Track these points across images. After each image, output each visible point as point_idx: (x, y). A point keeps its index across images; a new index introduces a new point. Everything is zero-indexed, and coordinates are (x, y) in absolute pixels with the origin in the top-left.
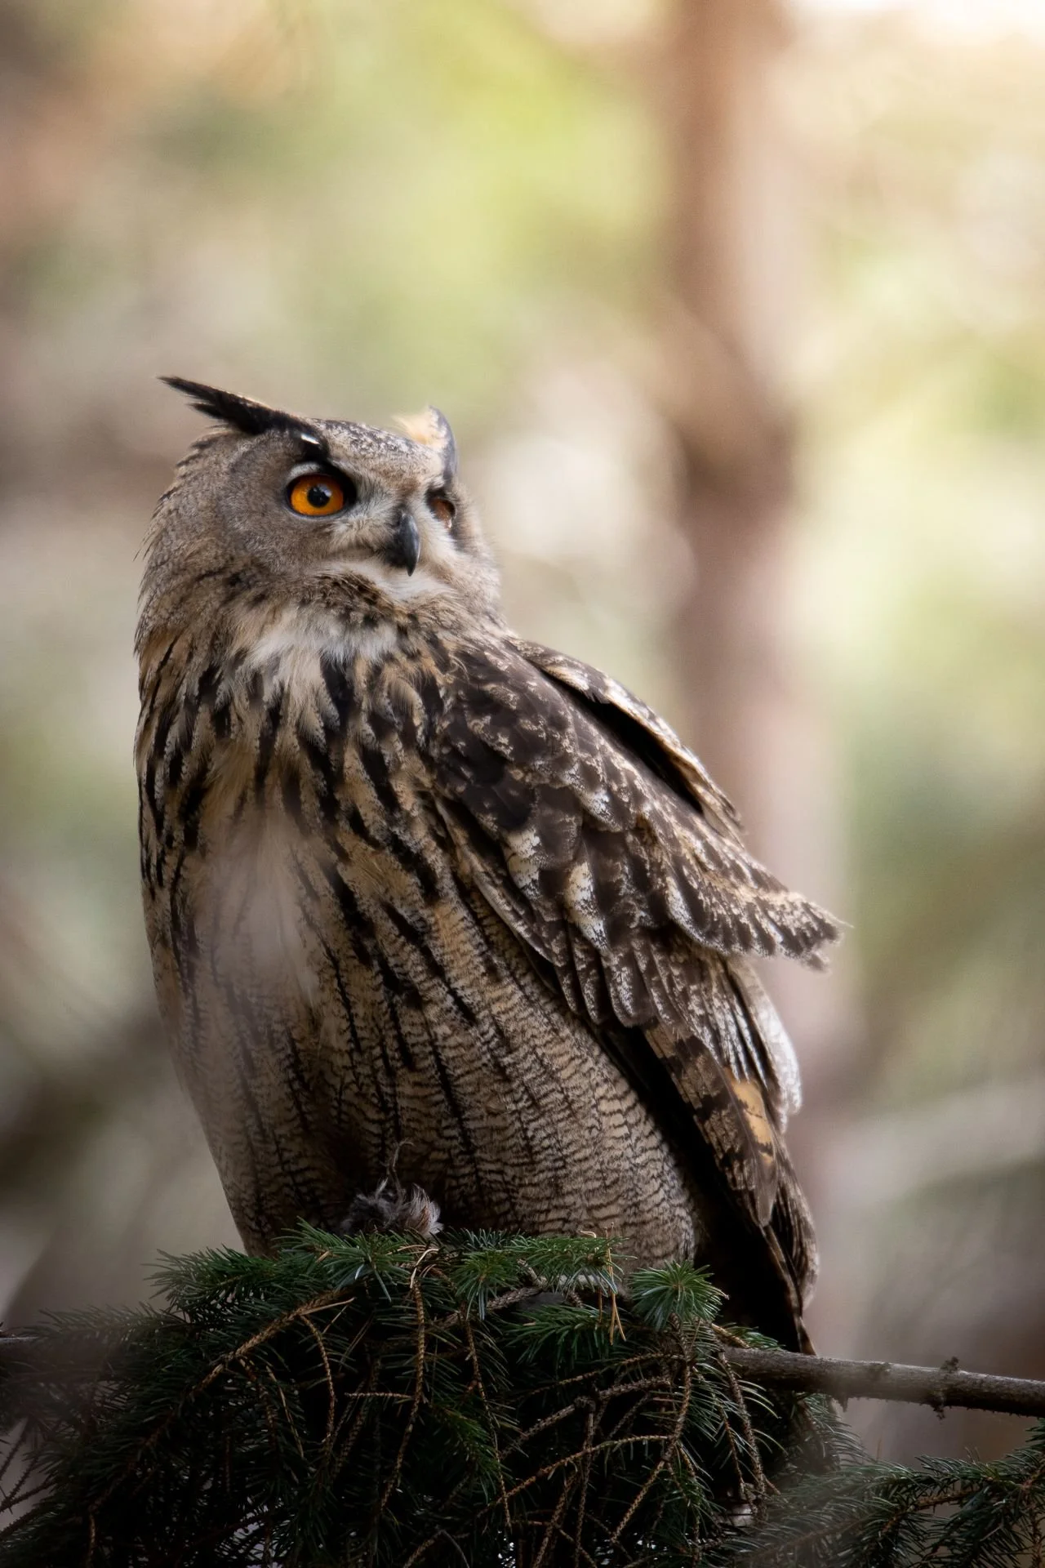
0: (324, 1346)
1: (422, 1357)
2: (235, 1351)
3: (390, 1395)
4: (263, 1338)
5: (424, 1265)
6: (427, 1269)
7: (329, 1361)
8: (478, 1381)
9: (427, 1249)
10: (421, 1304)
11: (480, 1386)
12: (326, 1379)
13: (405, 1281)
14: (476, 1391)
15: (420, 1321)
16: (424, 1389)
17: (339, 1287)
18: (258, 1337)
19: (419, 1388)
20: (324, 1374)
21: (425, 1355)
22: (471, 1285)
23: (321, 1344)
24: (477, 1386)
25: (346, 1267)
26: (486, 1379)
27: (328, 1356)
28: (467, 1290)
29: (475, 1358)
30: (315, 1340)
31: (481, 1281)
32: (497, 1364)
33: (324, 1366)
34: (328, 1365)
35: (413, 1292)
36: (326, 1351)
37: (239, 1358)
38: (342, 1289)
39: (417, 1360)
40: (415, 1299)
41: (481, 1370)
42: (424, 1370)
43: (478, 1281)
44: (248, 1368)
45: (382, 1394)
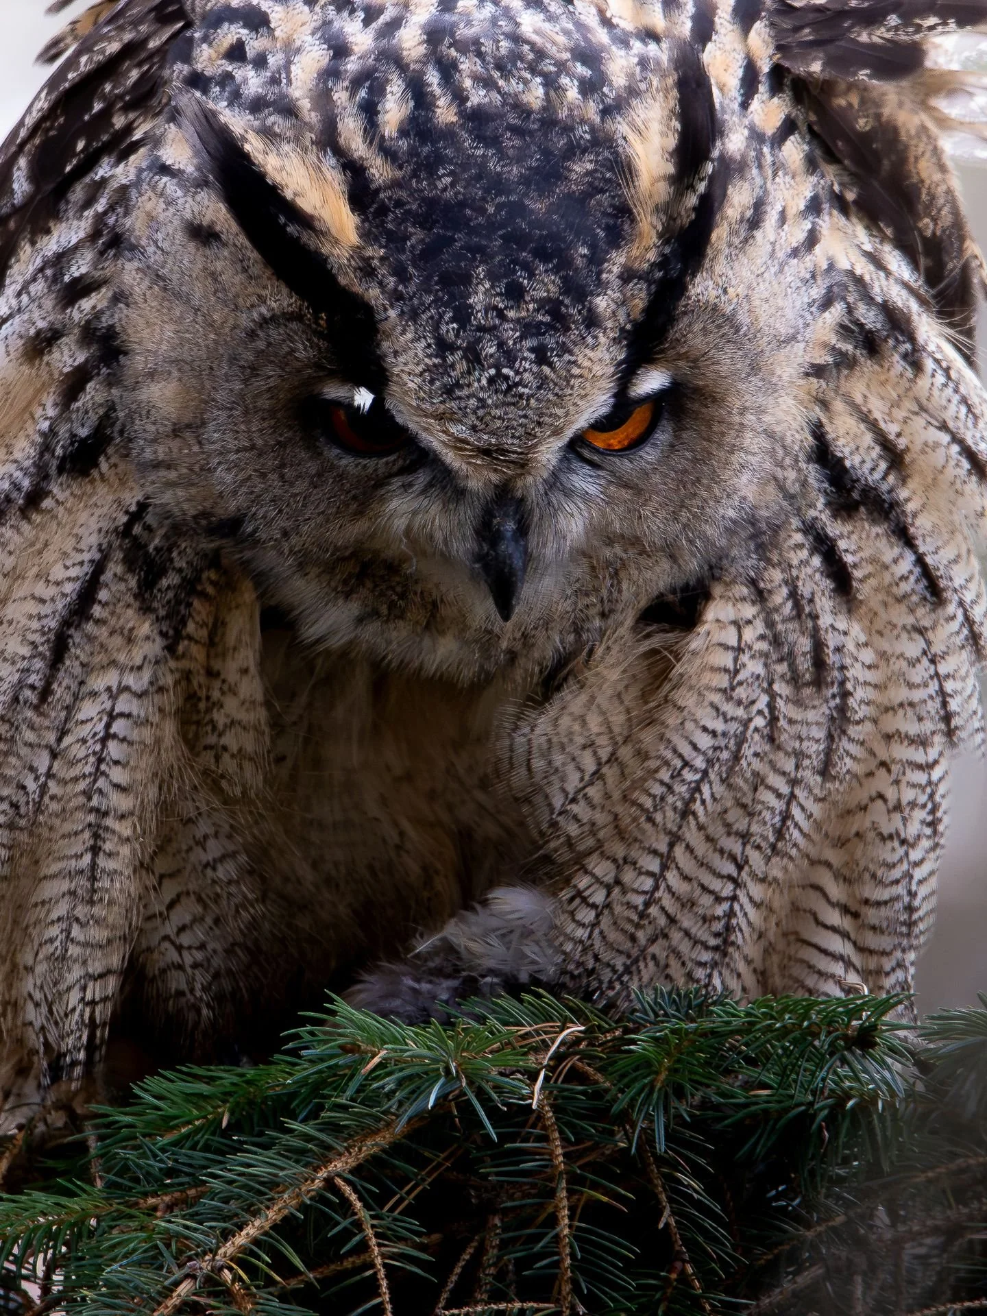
0: (377, 1235)
1: (566, 1231)
2: (214, 1252)
3: (518, 1305)
4: (267, 1226)
5: (559, 1058)
6: (567, 1065)
7: (385, 1265)
8: (684, 1261)
9: (562, 1031)
10: (557, 1135)
11: (690, 1270)
12: (378, 1300)
13: (523, 1098)
14: (684, 1278)
15: (557, 1167)
16: (576, 1289)
17: (405, 1118)
18: (257, 1223)
19: (567, 1288)
20: (374, 1290)
21: (570, 1227)
22: (639, 1094)
23: (370, 1232)
24: (683, 1271)
25: (416, 1083)
26: (700, 1258)
27: (383, 1256)
28: (633, 1100)
29: (672, 1221)
30: (358, 1225)
31: (659, 1085)
32: (708, 1223)
33: (375, 1274)
34: (382, 1273)
35: (540, 1117)
36: (379, 1245)
37: (221, 1269)
38: (410, 1119)
39: (557, 1239)
40: (545, 1128)
41: (686, 1241)
42: (573, 1255)
43: (652, 1086)
44: (237, 1286)
45: (502, 1306)
